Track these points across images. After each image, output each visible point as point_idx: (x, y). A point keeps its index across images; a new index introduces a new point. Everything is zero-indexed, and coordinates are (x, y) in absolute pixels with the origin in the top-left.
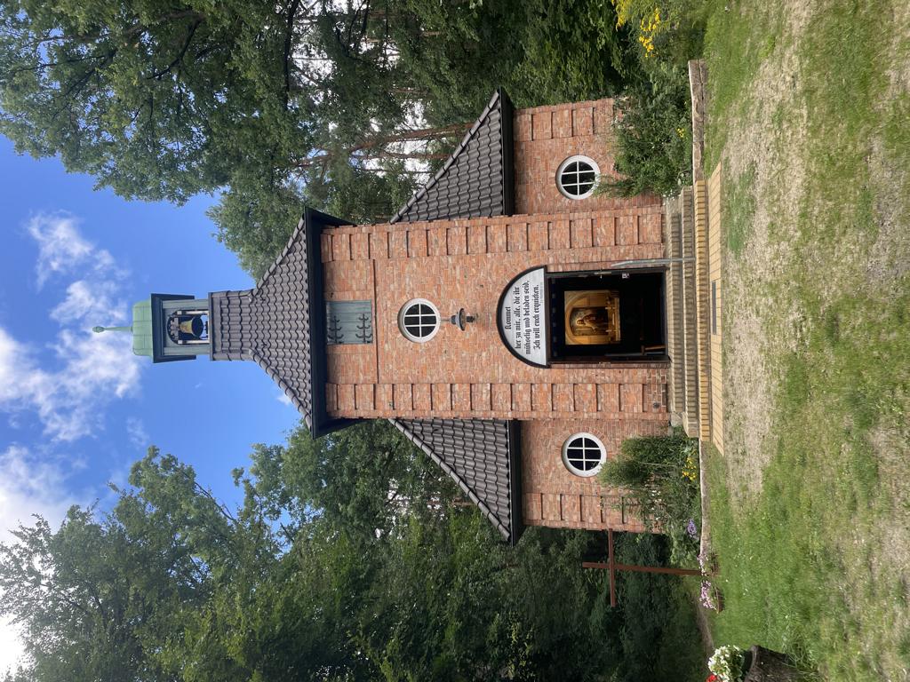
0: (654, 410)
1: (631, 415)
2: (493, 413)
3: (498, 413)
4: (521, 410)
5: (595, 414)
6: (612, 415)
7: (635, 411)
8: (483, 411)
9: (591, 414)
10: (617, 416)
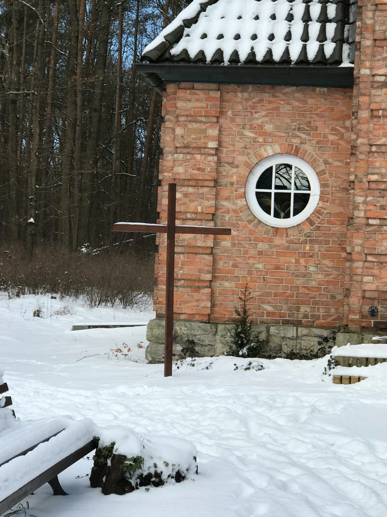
0: (366, 308)
1: (359, 271)
2: (368, 43)
3: (369, 51)
4: (374, 92)
5: (362, 214)
6: (360, 241)
7: (366, 279)
8: (374, 26)
9: (362, 207)
10: (358, 249)
